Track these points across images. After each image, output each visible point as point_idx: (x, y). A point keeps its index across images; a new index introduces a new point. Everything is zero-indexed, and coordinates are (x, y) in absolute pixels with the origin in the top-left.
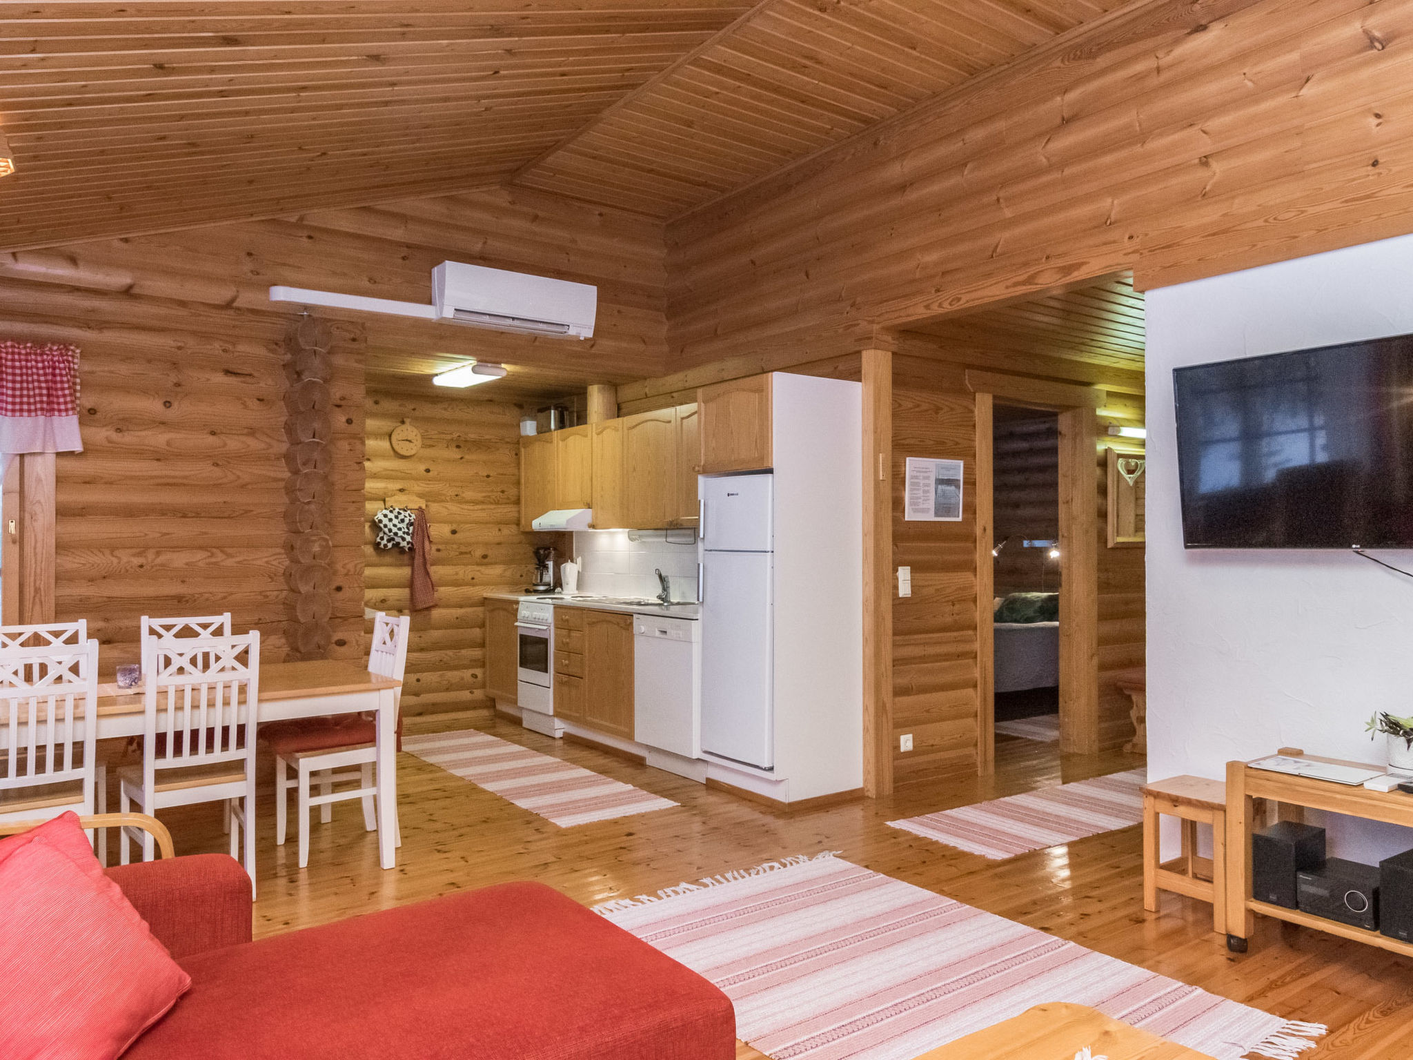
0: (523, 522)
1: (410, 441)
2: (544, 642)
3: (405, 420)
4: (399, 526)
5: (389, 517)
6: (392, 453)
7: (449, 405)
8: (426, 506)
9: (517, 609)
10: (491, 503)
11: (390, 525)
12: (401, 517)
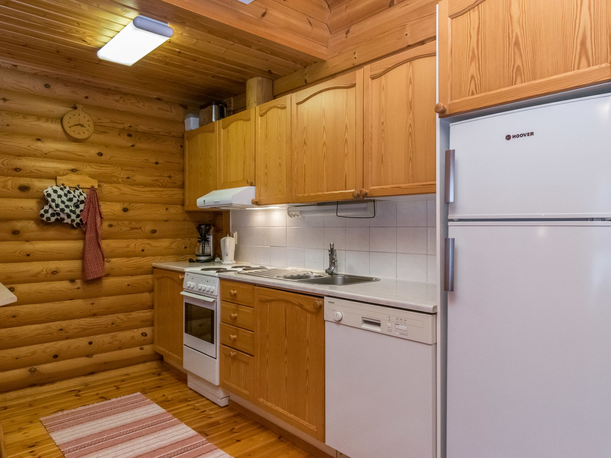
0: (187, 203)
1: (82, 126)
2: (211, 314)
3: (77, 105)
4: (67, 203)
5: (59, 193)
6: (64, 136)
7: (121, 98)
8: (99, 186)
9: (183, 279)
10: (160, 187)
11: (58, 201)
12: (70, 196)
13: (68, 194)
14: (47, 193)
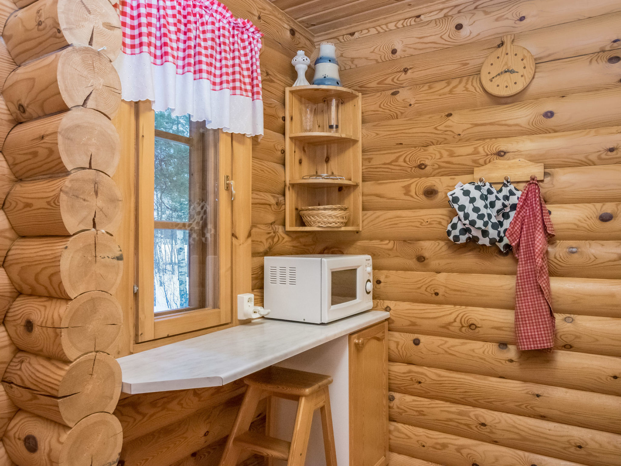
1: (512, 72)
3: (505, 40)
5: (472, 196)
8: (546, 174)
12: (491, 198)
13: (488, 196)
14: (453, 197)
